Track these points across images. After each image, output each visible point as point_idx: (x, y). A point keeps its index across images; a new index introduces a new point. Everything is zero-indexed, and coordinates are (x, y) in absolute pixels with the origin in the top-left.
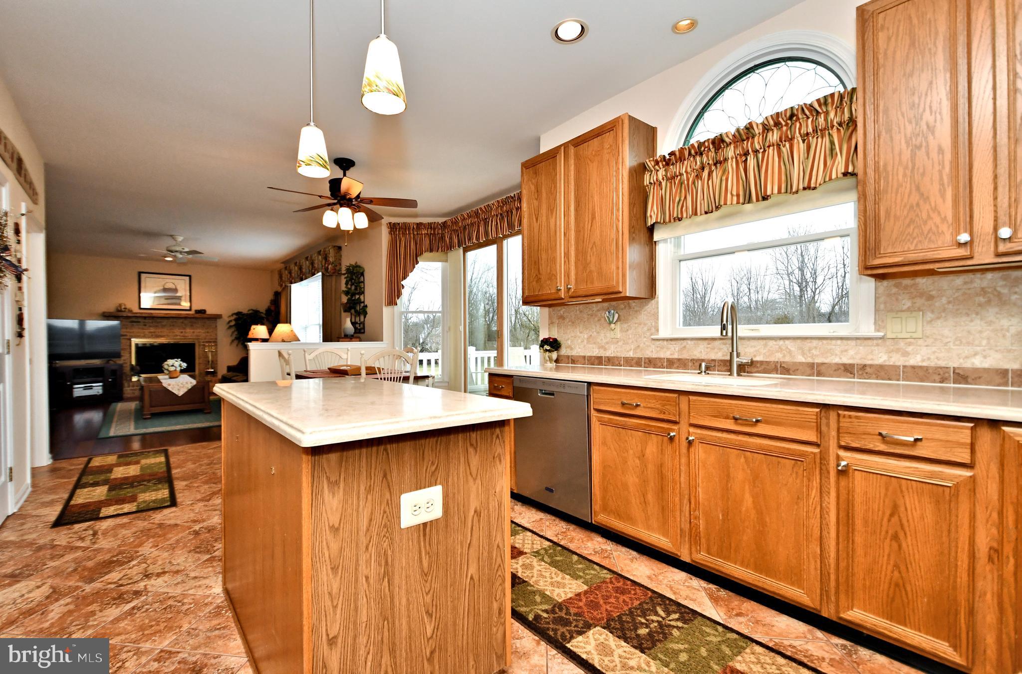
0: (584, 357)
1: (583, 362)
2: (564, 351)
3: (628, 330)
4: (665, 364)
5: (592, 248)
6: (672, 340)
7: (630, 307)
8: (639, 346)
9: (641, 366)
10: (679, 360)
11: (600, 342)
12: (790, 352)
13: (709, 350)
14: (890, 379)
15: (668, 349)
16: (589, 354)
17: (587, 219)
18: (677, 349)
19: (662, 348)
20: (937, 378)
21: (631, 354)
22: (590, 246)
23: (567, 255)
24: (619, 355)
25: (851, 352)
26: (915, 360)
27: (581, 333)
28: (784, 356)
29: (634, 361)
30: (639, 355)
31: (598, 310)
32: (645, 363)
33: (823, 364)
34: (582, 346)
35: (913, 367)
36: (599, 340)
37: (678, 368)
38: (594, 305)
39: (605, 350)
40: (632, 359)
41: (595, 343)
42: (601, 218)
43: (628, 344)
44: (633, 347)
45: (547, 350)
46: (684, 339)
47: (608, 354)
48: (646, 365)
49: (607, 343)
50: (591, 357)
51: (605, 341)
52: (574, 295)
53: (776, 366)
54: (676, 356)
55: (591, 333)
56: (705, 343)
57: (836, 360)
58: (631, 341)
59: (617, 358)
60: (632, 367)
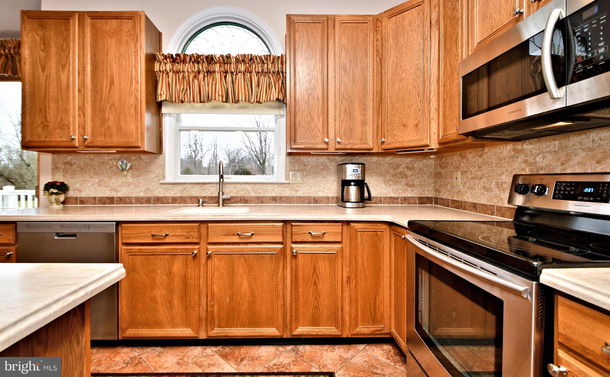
0: (95, 198)
1: (94, 202)
2: (71, 193)
3: (139, 176)
4: (170, 201)
5: (110, 108)
6: (175, 184)
7: (141, 159)
8: (148, 189)
9: (150, 203)
10: (181, 197)
11: (112, 185)
12: (248, 191)
13: (201, 190)
14: (291, 203)
15: (172, 190)
16: (100, 196)
17: (105, 83)
18: (179, 190)
19: (168, 189)
20: (307, 201)
21: (142, 195)
22: (109, 106)
23: (82, 109)
24: (130, 195)
25: (276, 190)
26: (300, 194)
27: (91, 177)
28: (245, 193)
29: (145, 200)
30: (149, 195)
31: (110, 160)
32: (154, 201)
33: (264, 197)
34: (92, 189)
35: (299, 197)
36: (110, 184)
37: (180, 203)
38: (105, 156)
39: (117, 191)
40: (143, 198)
41: (106, 186)
42: (120, 84)
43: (139, 187)
44: (143, 189)
45: (53, 193)
46: (184, 184)
47: (120, 194)
48: (155, 202)
49: (119, 186)
50: (101, 198)
51: (116, 185)
52: (91, 145)
53: (241, 199)
54: (178, 195)
55: (102, 178)
56: (199, 186)
57: (270, 195)
58: (141, 185)
59: (129, 198)
60: (142, 204)
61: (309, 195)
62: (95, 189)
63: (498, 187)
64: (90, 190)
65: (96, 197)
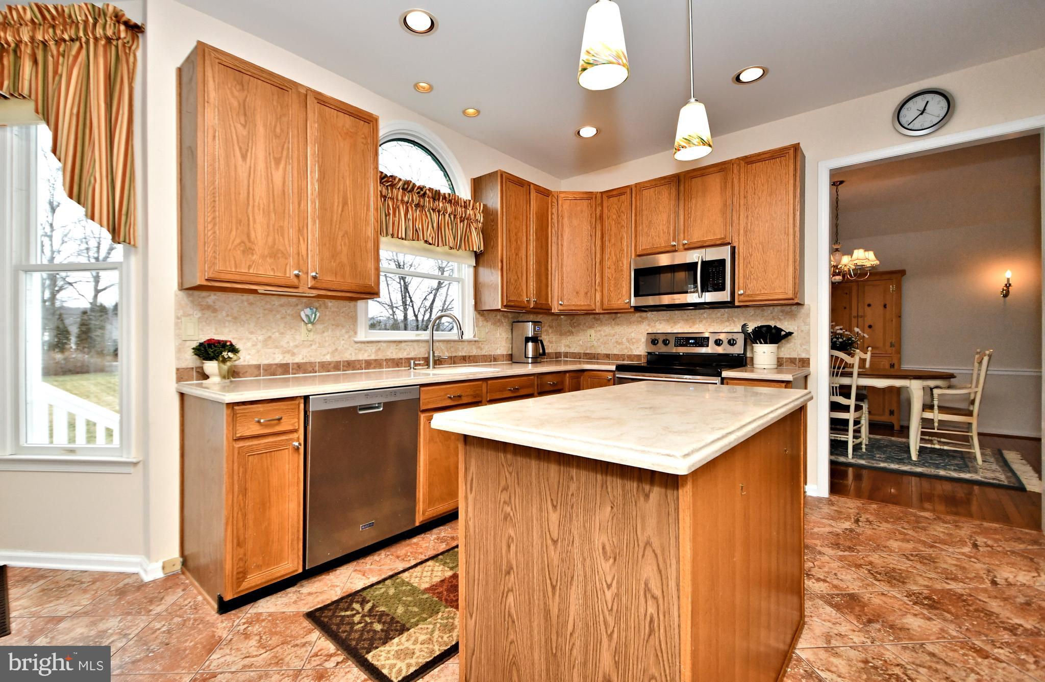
0: (258, 366)
1: (256, 372)
3: (324, 332)
4: (363, 365)
6: (368, 342)
7: (326, 307)
8: (336, 349)
9: (339, 370)
10: (376, 360)
11: (285, 346)
12: (442, 350)
15: (366, 351)
16: (267, 362)
17: (336, 200)
18: (373, 351)
19: (360, 350)
20: (489, 360)
21: (328, 358)
22: (341, 234)
24: (312, 360)
25: (465, 349)
26: (483, 353)
27: (252, 333)
29: (332, 365)
30: (337, 358)
31: (282, 306)
32: (343, 366)
33: (456, 356)
35: (484, 356)
36: (283, 343)
37: (375, 368)
38: (274, 298)
39: (293, 354)
40: (330, 363)
41: (276, 347)
43: (324, 347)
44: (330, 350)
46: (379, 342)
47: (298, 359)
48: (345, 369)
49: (297, 346)
50: (270, 365)
51: (292, 344)
54: (373, 357)
55: (269, 334)
56: (395, 345)
57: (460, 354)
58: (327, 344)
59: (311, 363)
60: (329, 371)
61: (490, 353)
62: (258, 351)
63: (628, 342)
64: (249, 354)
65: (260, 365)
